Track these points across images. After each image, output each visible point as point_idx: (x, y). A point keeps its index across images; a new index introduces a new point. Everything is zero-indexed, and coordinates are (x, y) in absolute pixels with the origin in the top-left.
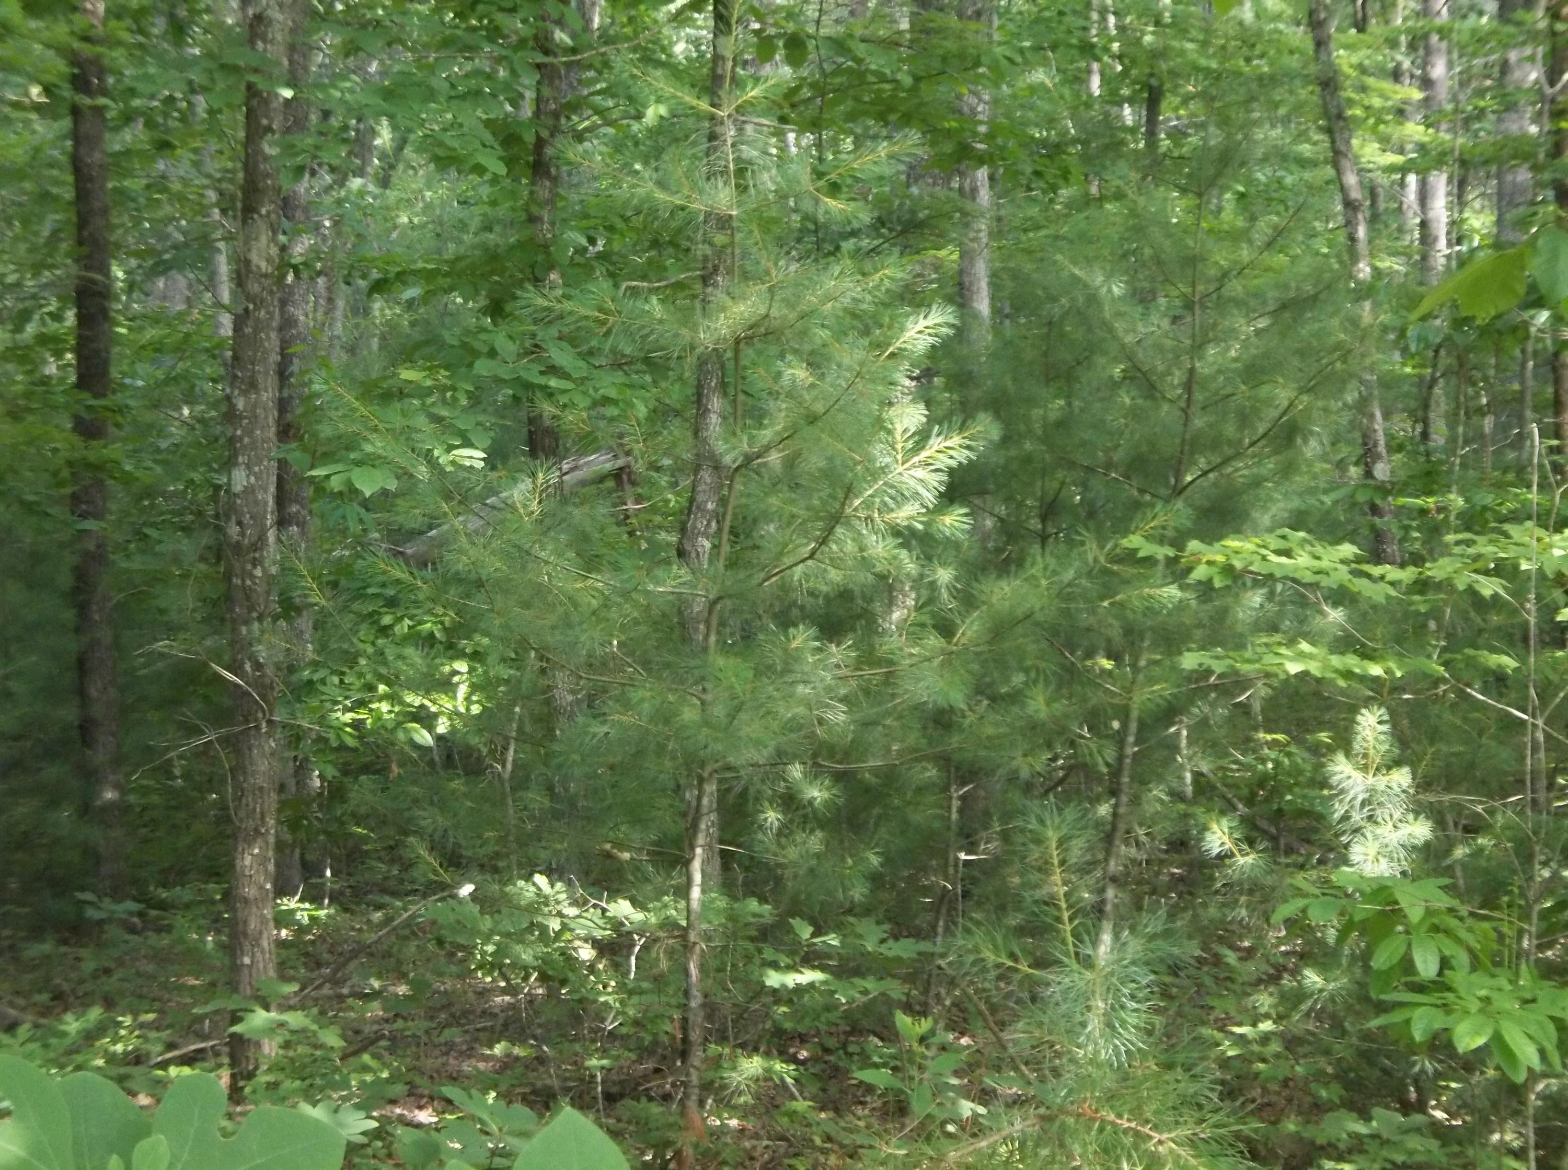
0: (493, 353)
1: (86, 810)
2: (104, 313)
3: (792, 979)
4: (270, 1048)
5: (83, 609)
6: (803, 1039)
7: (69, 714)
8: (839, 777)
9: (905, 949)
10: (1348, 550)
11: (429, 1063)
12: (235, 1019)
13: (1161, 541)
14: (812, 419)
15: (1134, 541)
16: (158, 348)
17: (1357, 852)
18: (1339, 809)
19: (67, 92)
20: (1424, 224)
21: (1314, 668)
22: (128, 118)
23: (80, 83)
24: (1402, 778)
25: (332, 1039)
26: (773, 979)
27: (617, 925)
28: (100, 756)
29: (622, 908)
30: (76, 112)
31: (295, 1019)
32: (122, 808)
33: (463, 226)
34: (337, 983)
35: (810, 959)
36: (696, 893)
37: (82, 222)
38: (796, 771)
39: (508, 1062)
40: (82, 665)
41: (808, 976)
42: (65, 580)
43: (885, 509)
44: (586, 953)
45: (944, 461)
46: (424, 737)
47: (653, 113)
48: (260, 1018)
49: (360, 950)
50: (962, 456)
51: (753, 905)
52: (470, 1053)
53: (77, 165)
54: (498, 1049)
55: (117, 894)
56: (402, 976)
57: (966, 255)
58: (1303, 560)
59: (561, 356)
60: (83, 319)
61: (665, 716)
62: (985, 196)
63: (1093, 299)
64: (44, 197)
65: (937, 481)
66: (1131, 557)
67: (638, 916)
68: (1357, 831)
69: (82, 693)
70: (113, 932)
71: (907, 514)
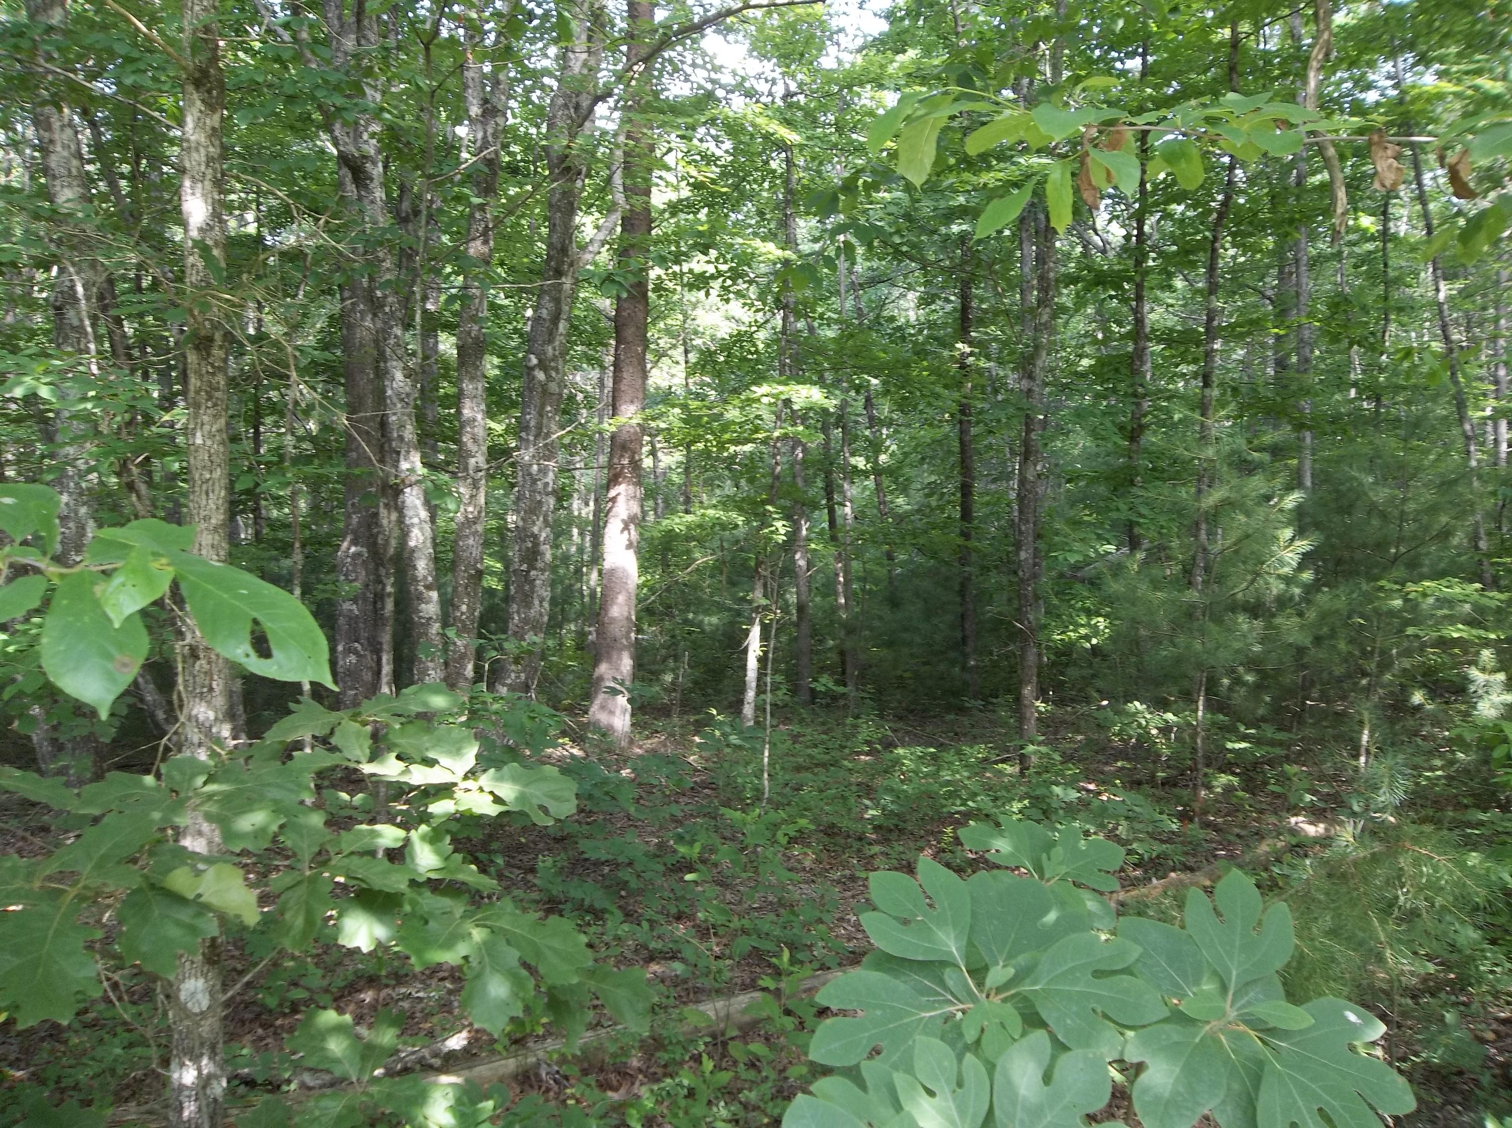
0: (1118, 510)
1: (964, 668)
2: (971, 493)
3: (1237, 746)
4: (1034, 759)
5: (963, 596)
6: (1238, 766)
7: (959, 635)
8: (1258, 672)
9: (1282, 736)
10: (1478, 585)
11: (1092, 767)
12: (1022, 748)
13: (1396, 583)
14: (1248, 536)
15: (1383, 583)
16: (988, 504)
17: (1480, 705)
18: (1472, 688)
19: (958, 416)
20: (1496, 440)
21: (1464, 635)
22: (978, 423)
23: (963, 412)
24: (1501, 677)
25: (1057, 757)
26: (1230, 745)
27: (1166, 721)
28: (968, 649)
29: (1169, 716)
30: (961, 422)
31: (1043, 749)
32: (977, 667)
33: (1097, 455)
34: (1055, 733)
35: (1244, 738)
36: (1200, 713)
37: (963, 461)
38: (1241, 669)
39: (1122, 768)
40: (963, 617)
41: (1243, 745)
42: (957, 588)
43: (1276, 568)
44: (1154, 732)
45: (1301, 550)
46: (1088, 645)
47: (1176, 417)
48: (1031, 748)
49: (1063, 722)
50: (1308, 548)
51: (1221, 717)
52: (1107, 764)
53: (962, 443)
54: (1119, 764)
55: (975, 697)
56: (1079, 733)
57: (1301, 463)
58: (1457, 590)
59: (1144, 510)
60: (963, 495)
61: (1188, 647)
62: (1308, 440)
63: (1361, 484)
64: (950, 452)
65: (1297, 558)
66: (1381, 588)
67: (1175, 719)
68: (1480, 697)
69: (963, 626)
70: (975, 712)
71: (1286, 570)
